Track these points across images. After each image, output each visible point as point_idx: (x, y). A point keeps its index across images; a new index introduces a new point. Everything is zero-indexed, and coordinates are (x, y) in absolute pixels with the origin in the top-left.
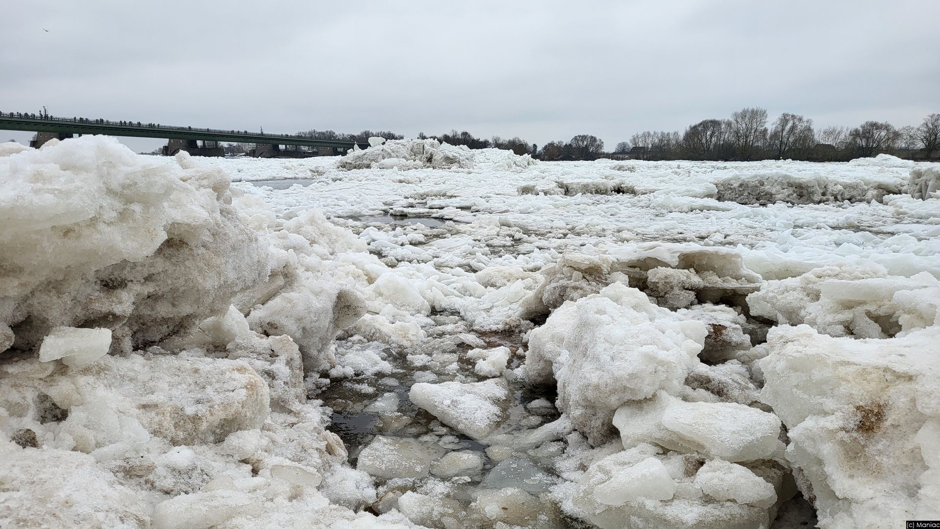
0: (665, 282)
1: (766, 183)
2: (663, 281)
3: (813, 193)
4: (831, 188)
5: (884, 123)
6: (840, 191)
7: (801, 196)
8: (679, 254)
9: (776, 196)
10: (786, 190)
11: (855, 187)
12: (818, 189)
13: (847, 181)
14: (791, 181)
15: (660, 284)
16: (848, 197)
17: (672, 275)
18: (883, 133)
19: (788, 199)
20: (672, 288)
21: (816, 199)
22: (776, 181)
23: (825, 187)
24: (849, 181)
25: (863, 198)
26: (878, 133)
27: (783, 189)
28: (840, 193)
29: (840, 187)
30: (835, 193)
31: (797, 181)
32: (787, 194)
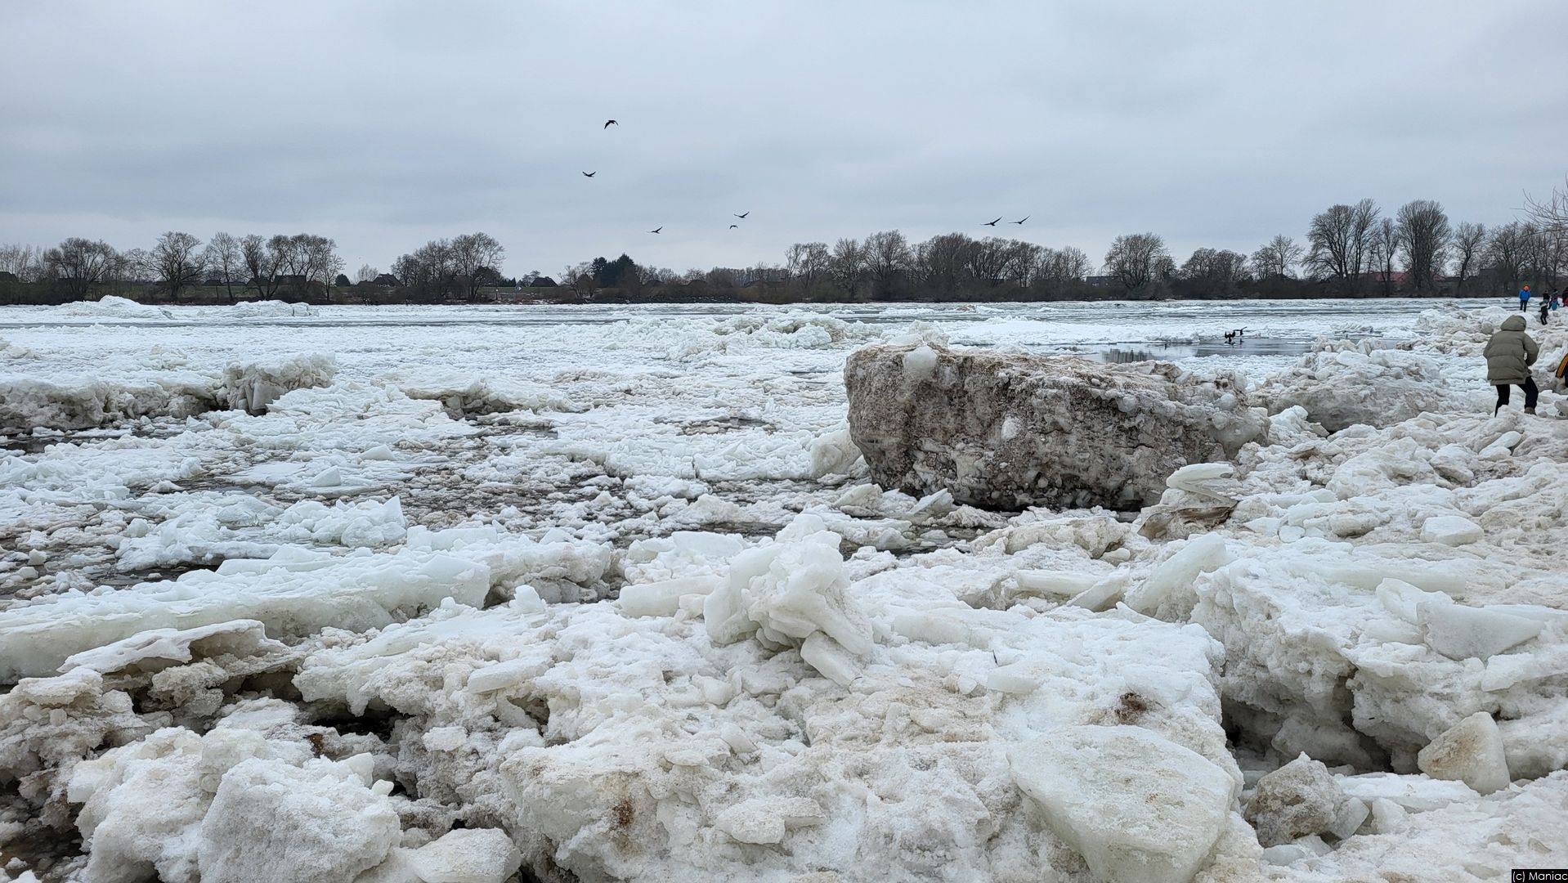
0: (183, 688)
1: (8, 399)
2: (180, 687)
3: (91, 410)
4: (115, 399)
5: (97, 241)
6: (130, 402)
7: (72, 415)
8: (188, 644)
9: (31, 419)
10: (47, 408)
11: (151, 394)
12: (98, 402)
13: (135, 385)
14: (54, 393)
15: (176, 692)
16: (143, 410)
17: (190, 676)
18: (99, 259)
19: (53, 423)
20: (193, 692)
21: (98, 419)
22: (27, 394)
23: (107, 398)
24: (141, 387)
25: (166, 409)
26: (92, 258)
27: (42, 407)
28: (131, 405)
29: (129, 397)
30: (123, 406)
31: (64, 393)
32: (50, 415)
